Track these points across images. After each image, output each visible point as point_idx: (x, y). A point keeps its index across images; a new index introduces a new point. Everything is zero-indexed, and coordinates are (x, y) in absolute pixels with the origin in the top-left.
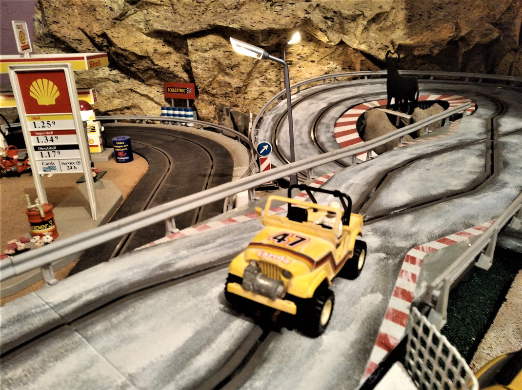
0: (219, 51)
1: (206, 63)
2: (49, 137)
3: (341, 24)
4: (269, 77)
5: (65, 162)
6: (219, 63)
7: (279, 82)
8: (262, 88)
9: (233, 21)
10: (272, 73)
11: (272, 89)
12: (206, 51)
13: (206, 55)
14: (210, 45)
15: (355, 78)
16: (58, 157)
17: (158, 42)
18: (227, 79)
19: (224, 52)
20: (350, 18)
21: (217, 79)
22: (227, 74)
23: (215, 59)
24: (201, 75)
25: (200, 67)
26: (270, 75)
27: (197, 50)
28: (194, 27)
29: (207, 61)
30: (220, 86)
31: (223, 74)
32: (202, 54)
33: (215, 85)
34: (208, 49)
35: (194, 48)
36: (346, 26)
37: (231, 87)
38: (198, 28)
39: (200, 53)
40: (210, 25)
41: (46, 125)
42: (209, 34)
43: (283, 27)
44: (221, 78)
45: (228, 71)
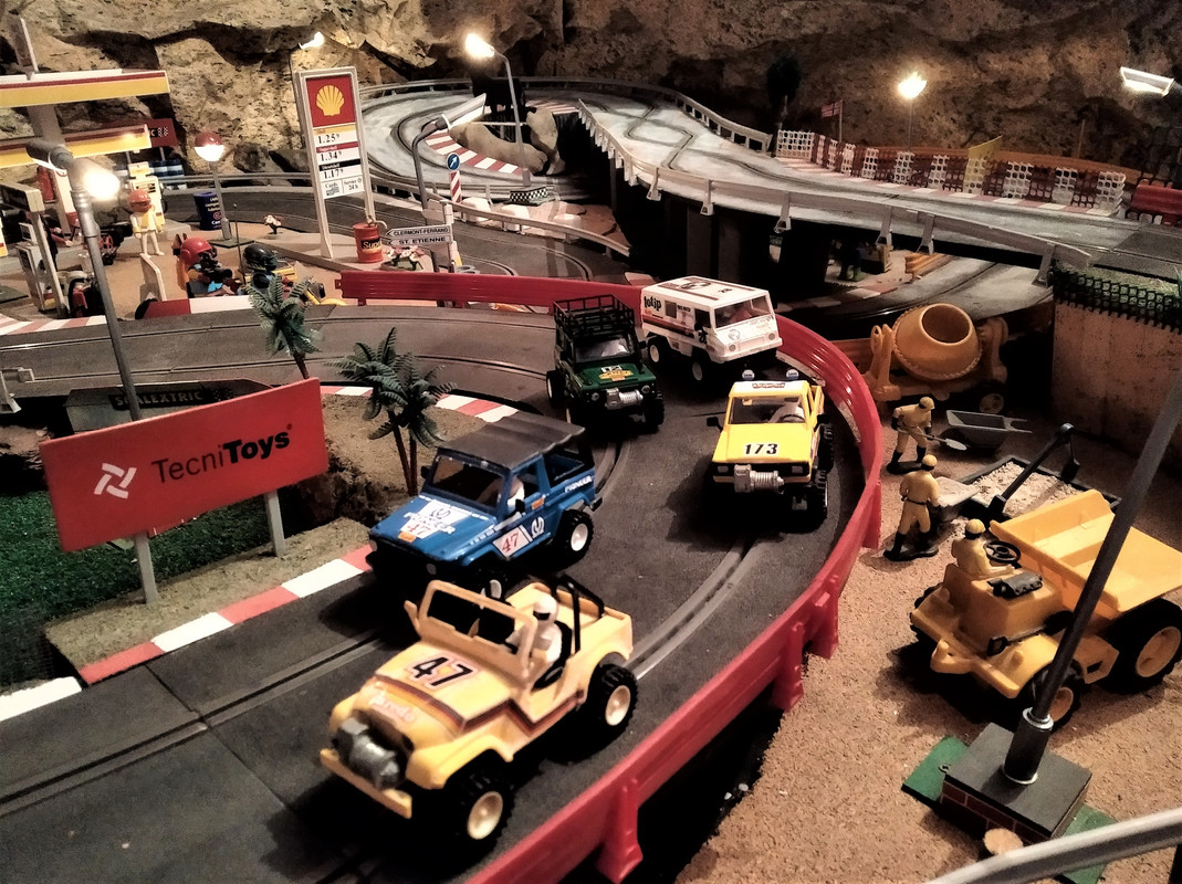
0: (205, 63)
1: (191, 84)
2: (333, 153)
3: (361, 19)
4: (265, 101)
5: (347, 180)
6: (209, 83)
7: (279, 109)
8: (259, 118)
9: (231, 16)
10: (268, 95)
11: (272, 119)
12: (188, 64)
13: (188, 70)
14: (194, 54)
15: (378, 95)
16: (341, 175)
17: (93, 53)
18: (218, 107)
19: (213, 65)
20: (371, 10)
21: (206, 107)
22: (218, 99)
23: (203, 77)
24: (186, 104)
25: (182, 90)
26: (267, 98)
27: (171, 64)
28: (170, 26)
29: (192, 80)
30: (210, 120)
31: (213, 100)
32: (183, 70)
33: (203, 120)
34: (190, 60)
35: (167, 59)
36: (367, 21)
37: (228, 119)
38: (177, 28)
39: (178, 68)
40: (196, 23)
41: (330, 139)
42: (188, 37)
43: (300, 24)
44: (210, 106)
45: (220, 94)
